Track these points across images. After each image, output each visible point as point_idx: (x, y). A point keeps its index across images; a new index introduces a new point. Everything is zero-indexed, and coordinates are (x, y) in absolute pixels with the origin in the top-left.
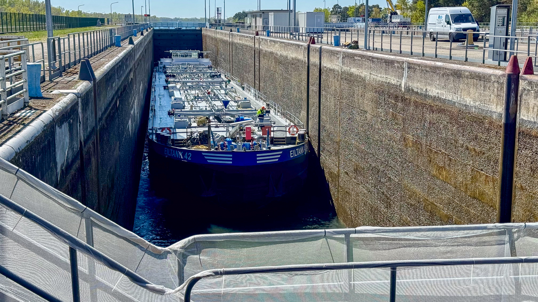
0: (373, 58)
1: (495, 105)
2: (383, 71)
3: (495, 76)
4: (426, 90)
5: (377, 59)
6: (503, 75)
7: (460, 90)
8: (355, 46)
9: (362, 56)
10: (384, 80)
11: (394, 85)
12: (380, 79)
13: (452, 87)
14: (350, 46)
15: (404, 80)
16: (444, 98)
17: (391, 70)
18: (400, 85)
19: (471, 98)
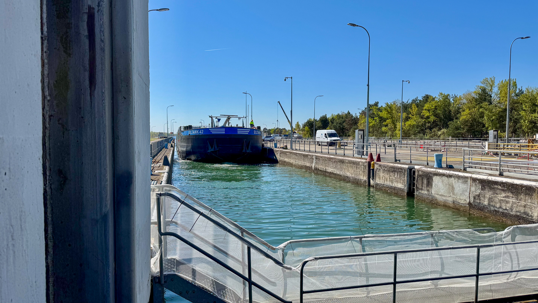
0: (297, 153)
1: (362, 176)
2: (302, 160)
3: (362, 162)
4: (326, 169)
5: (299, 154)
6: (366, 162)
7: (344, 169)
8: (286, 148)
9: (291, 153)
10: (303, 164)
11: (308, 167)
12: (301, 164)
13: (339, 168)
14: (283, 148)
15: (313, 164)
16: (335, 173)
17: (306, 159)
18: (312, 166)
19: (350, 173)
